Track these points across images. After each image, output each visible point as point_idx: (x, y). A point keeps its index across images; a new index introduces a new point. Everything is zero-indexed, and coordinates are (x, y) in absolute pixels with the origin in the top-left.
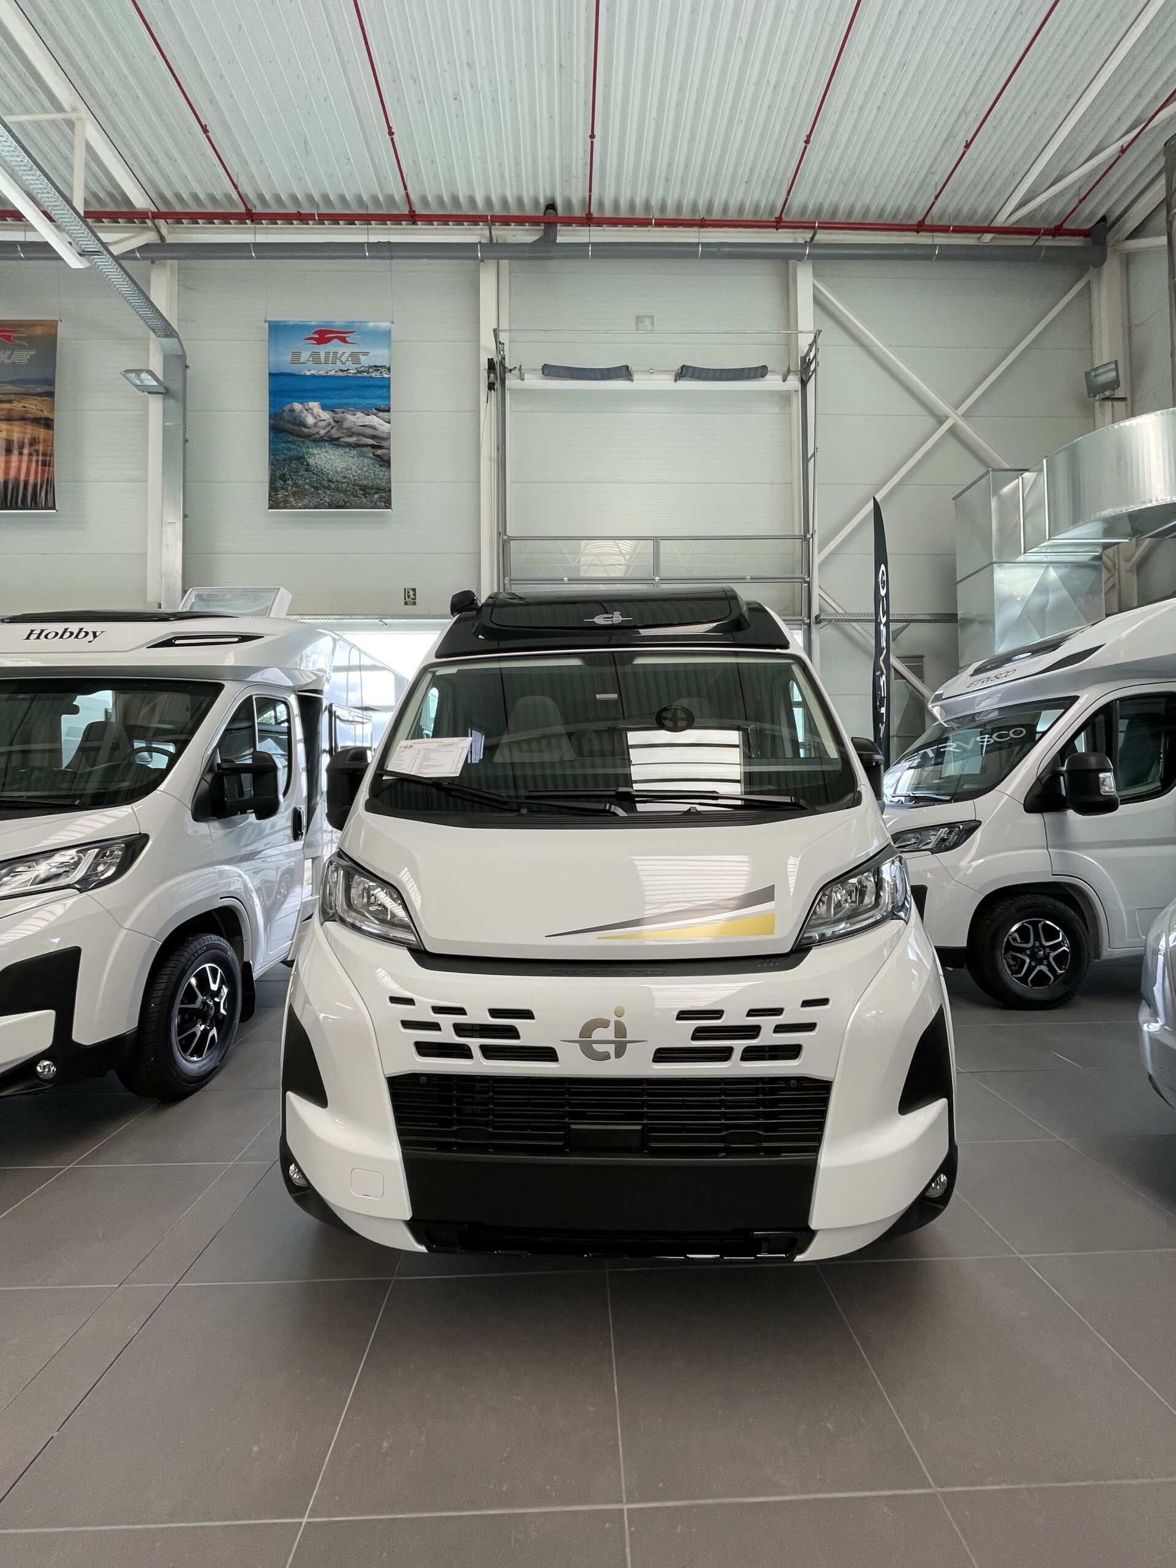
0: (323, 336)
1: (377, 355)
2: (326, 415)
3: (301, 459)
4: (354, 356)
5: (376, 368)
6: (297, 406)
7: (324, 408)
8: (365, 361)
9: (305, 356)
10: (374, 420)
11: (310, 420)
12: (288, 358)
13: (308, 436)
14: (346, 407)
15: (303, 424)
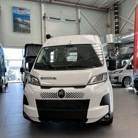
0: (21, 9)
1: (28, 13)
2: (21, 20)
3: (18, 25)
4: (25, 13)
5: (28, 14)
6: (17, 18)
7: (21, 19)
8: (26, 13)
9: (18, 12)
10: (28, 21)
11: (19, 20)
12: (15, 12)
13: (19, 22)
14: (24, 19)
15: (18, 21)
